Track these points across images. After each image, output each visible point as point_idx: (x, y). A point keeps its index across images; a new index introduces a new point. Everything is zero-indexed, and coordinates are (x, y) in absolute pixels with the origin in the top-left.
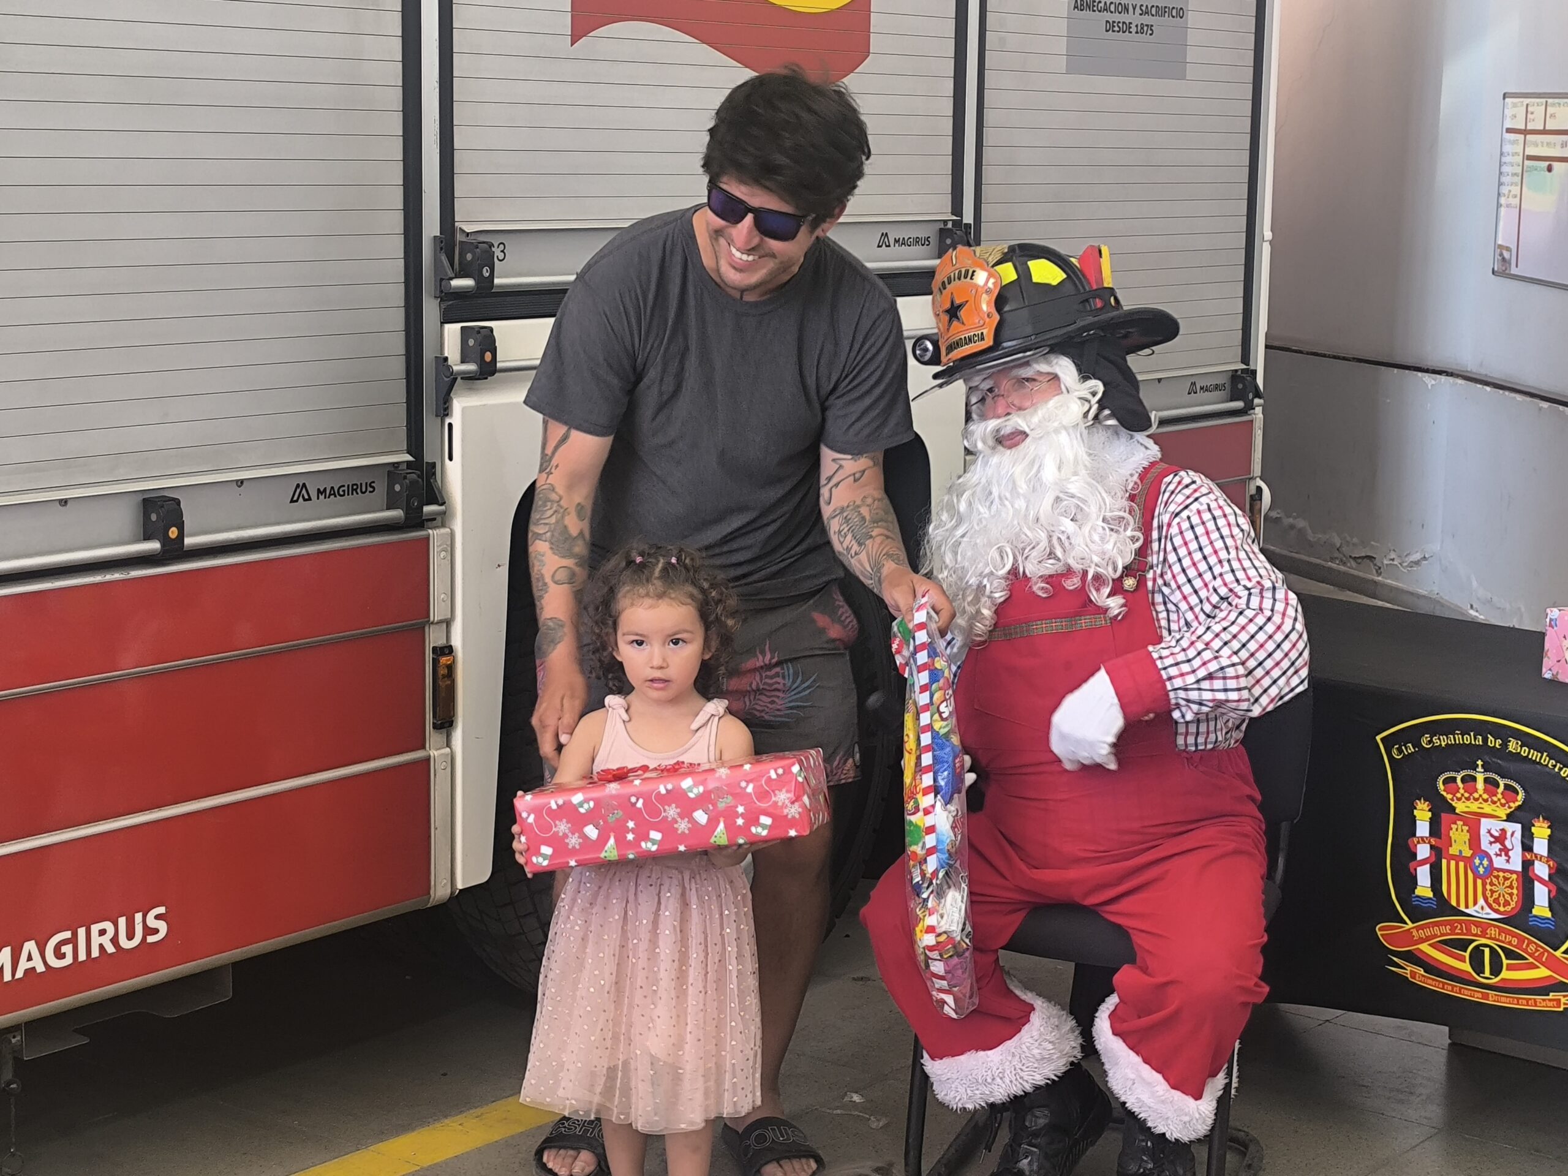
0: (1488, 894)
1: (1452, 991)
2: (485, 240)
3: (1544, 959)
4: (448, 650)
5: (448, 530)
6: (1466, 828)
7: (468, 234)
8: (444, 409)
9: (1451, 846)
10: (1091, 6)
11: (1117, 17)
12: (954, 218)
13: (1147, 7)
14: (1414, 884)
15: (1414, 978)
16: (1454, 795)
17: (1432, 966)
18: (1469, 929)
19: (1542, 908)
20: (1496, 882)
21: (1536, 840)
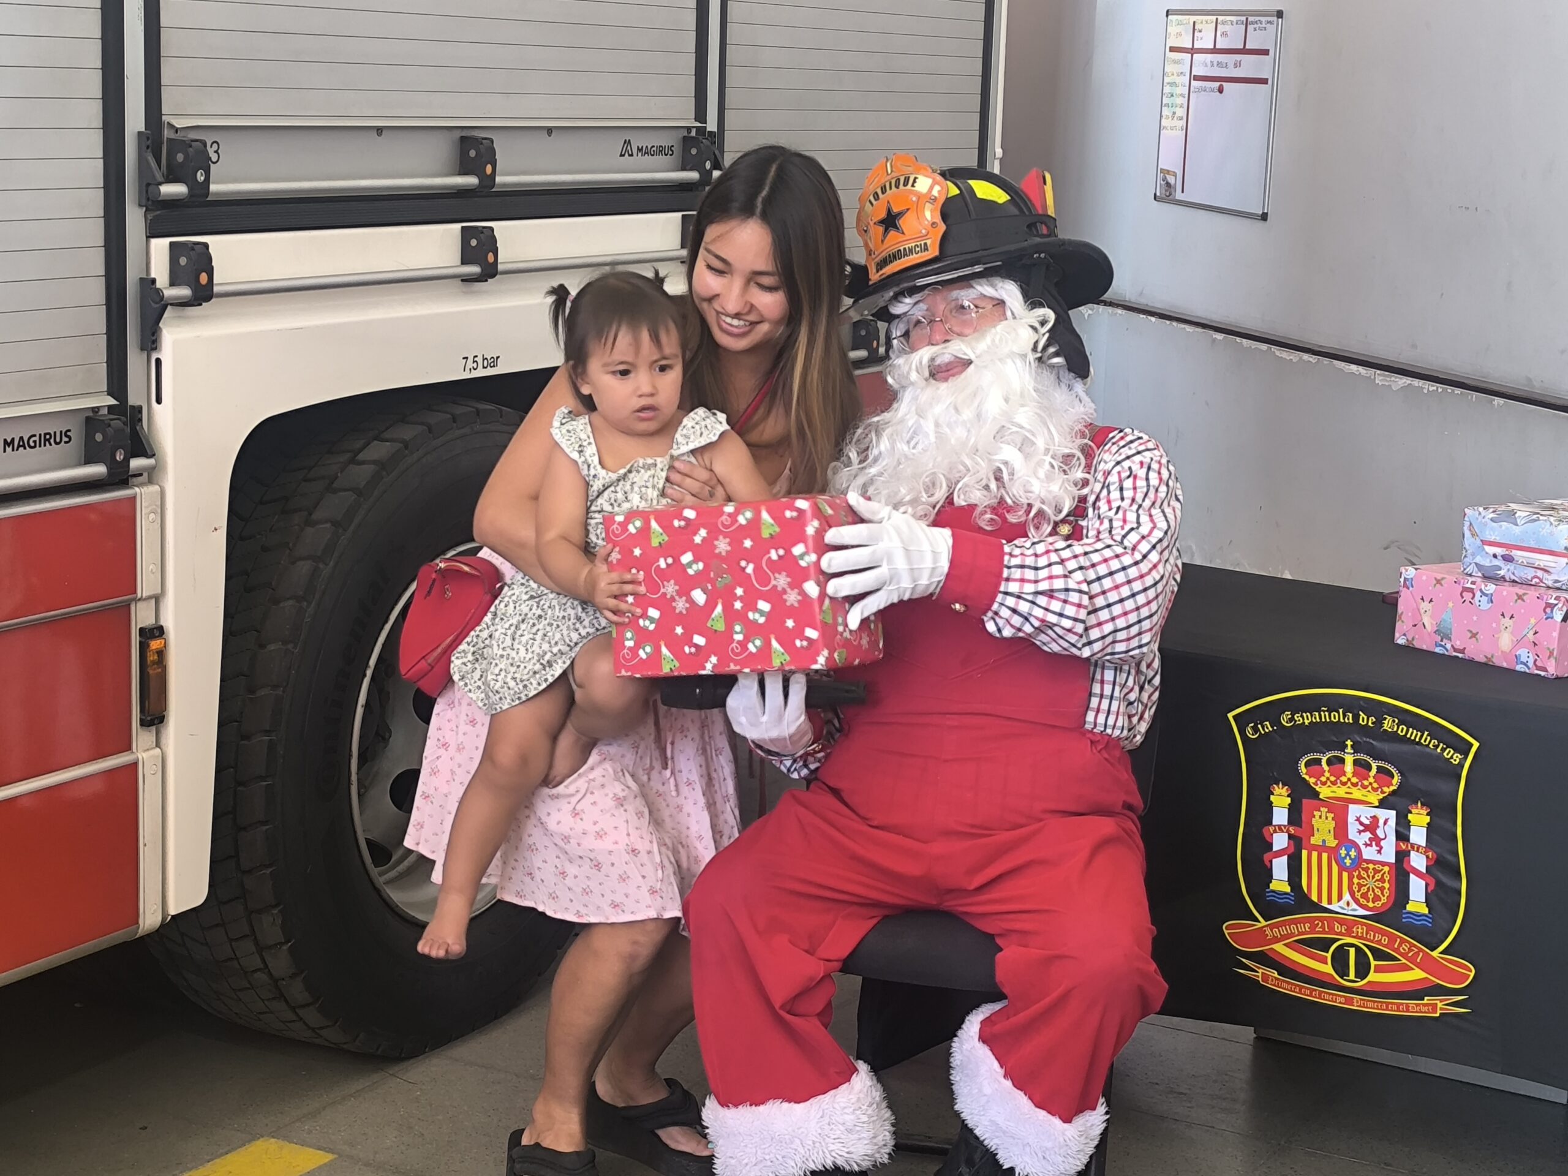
0: (1355, 888)
1: (1311, 995)
2: (198, 138)
3: (1418, 960)
4: (157, 631)
5: (156, 488)
6: (1330, 816)
7: (177, 130)
8: (151, 341)
9: (1313, 835)
12: (698, 124)
14: (1268, 875)
15: (1266, 981)
16: (1319, 778)
17: (1287, 967)
18: (1332, 927)
19: (1417, 904)
20: (1365, 875)
21: (1412, 827)
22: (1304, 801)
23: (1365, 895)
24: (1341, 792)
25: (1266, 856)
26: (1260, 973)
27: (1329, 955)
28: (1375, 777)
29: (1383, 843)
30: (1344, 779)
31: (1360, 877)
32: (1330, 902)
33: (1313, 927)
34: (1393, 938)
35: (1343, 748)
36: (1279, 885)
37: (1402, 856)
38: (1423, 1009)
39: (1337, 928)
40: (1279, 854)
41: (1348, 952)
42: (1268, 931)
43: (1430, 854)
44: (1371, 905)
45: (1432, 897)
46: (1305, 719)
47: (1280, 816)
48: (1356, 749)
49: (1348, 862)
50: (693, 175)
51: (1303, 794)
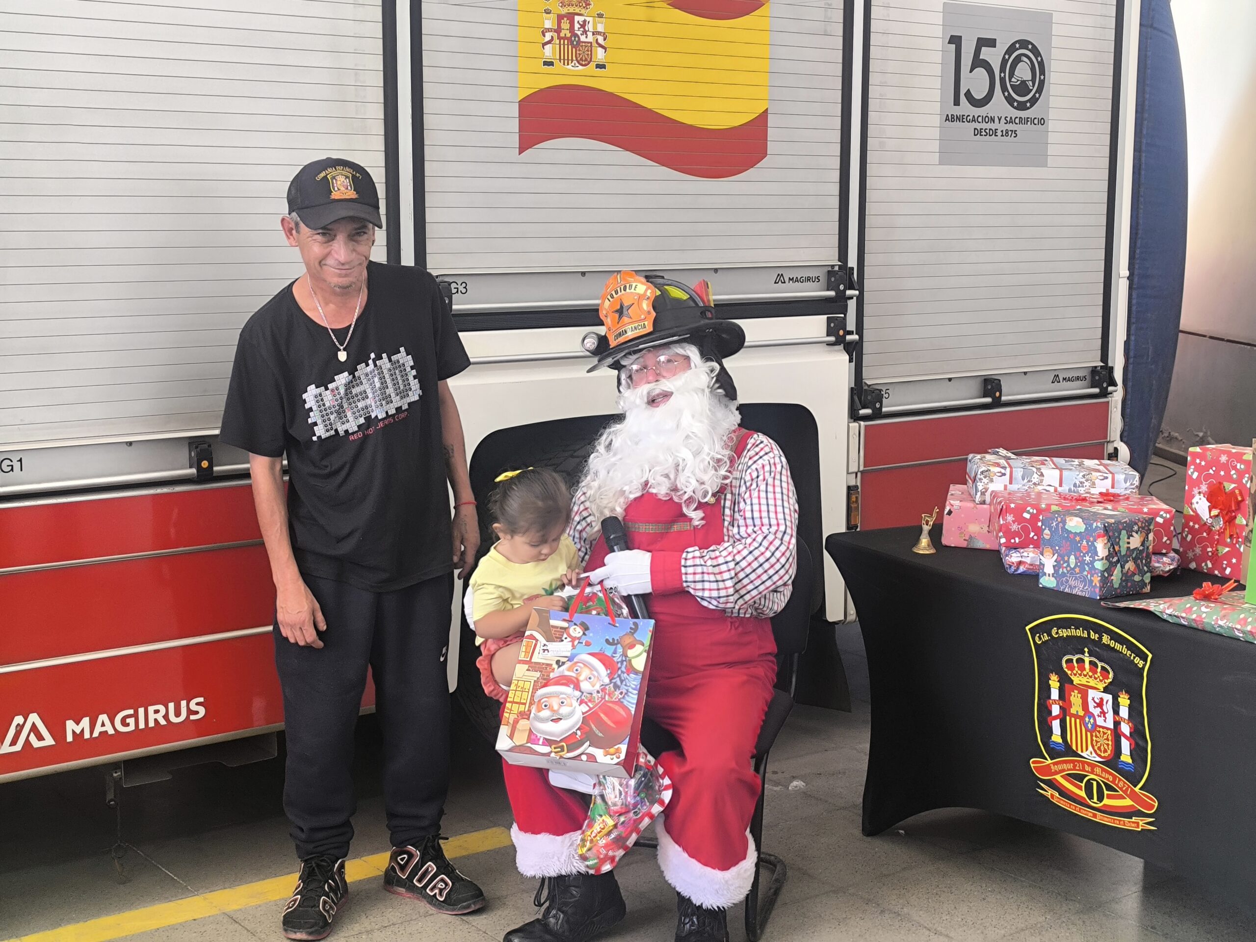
0: (1094, 743)
1: (1076, 811)
2: (447, 280)
3: (1128, 793)
6: (1079, 695)
9: (1072, 707)
10: (960, 118)
11: (984, 126)
12: (840, 263)
13: (1011, 118)
14: (1051, 733)
15: (1053, 798)
16: (1072, 671)
17: (1062, 791)
18: (1084, 767)
19: (1126, 757)
20: (1099, 736)
21: (1121, 707)
22: (1066, 685)
23: (1099, 748)
24: (1083, 681)
25: (1049, 719)
26: (1049, 793)
27: (1083, 785)
28: (1100, 673)
29: (1107, 715)
30: (1085, 673)
31: (1096, 737)
32: (1082, 752)
33: (1075, 766)
34: (1115, 777)
35: (1083, 653)
36: (1056, 737)
37: (1117, 724)
38: (1133, 825)
39: (1087, 768)
40: (1055, 718)
41: (1092, 783)
42: (1052, 767)
43: (1130, 724)
44: (1103, 755)
45: (1134, 752)
46: (1064, 633)
47: (1055, 694)
48: (1090, 655)
49: (1090, 726)
50: (832, 293)
51: (1065, 681)
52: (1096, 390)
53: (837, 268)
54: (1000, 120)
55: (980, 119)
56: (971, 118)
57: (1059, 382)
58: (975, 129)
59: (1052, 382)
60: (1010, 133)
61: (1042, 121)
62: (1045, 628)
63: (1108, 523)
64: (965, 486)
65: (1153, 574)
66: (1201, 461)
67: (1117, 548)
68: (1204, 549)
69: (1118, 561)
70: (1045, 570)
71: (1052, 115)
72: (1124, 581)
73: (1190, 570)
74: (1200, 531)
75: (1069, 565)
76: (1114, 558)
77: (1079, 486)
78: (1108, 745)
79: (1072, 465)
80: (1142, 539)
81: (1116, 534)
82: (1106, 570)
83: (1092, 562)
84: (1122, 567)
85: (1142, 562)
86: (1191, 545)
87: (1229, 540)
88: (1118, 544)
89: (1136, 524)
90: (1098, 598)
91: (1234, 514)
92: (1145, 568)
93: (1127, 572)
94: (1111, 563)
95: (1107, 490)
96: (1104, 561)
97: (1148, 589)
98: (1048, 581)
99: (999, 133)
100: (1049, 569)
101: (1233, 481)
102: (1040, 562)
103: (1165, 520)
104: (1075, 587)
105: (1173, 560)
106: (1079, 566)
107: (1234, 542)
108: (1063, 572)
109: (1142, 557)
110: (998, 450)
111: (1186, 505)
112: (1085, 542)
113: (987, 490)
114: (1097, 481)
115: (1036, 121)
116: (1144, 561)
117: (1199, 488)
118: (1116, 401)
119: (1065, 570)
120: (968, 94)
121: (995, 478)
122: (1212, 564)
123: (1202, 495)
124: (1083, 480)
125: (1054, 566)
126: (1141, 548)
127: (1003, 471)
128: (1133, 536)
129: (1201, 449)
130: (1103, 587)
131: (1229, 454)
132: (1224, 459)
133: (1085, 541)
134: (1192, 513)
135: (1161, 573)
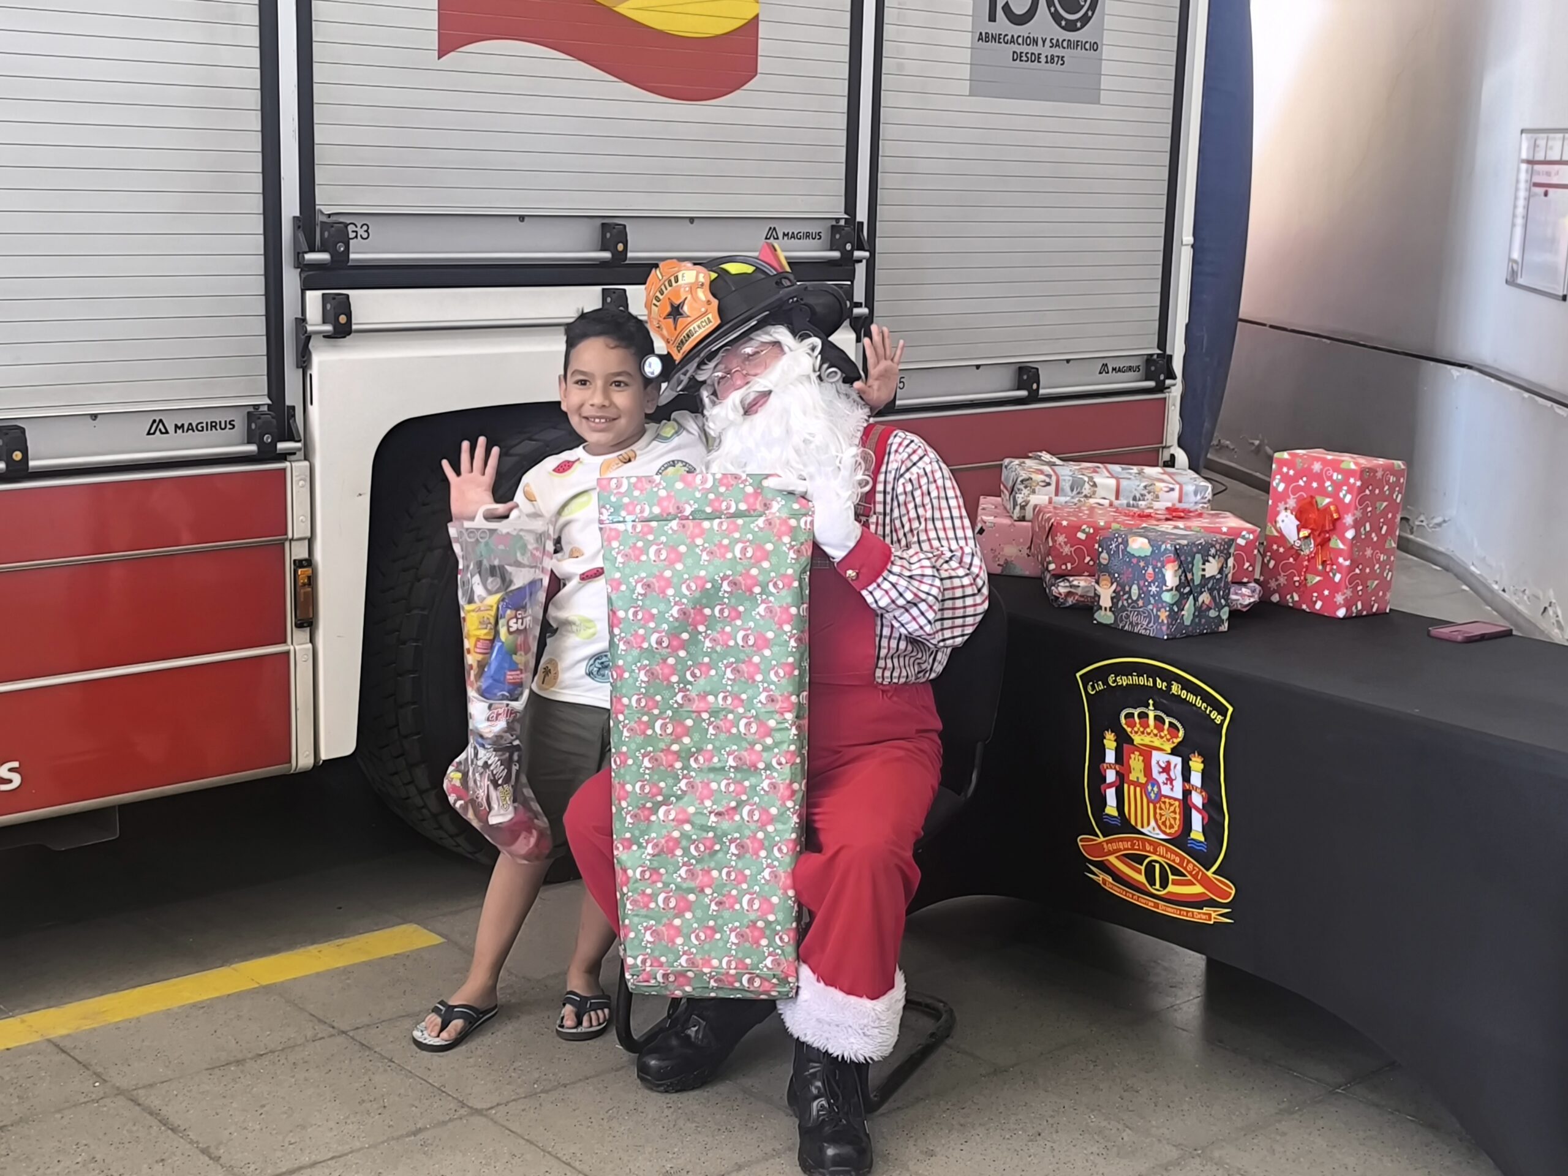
0: (1158, 816)
1: (1133, 898)
2: (341, 221)
3: (1199, 877)
4: (310, 563)
5: (308, 463)
7: (329, 216)
8: (304, 361)
9: (1131, 773)
10: (997, 38)
11: (1025, 49)
12: (846, 216)
13: (1058, 40)
14: (1104, 803)
15: (1105, 884)
16: (1133, 728)
17: (1118, 875)
18: (1144, 846)
19: (1197, 833)
20: (1163, 807)
21: (1192, 773)
22: (1125, 745)
23: (1164, 823)
24: (1147, 740)
25: (1102, 787)
26: (1101, 877)
27: (1143, 868)
28: (1168, 730)
29: (1174, 783)
30: (1149, 730)
31: (1161, 809)
32: (1142, 827)
33: (1133, 845)
34: (1182, 859)
35: (1147, 706)
36: (1111, 809)
37: (1187, 793)
38: (1204, 917)
39: (1148, 847)
40: (1110, 786)
41: (1154, 866)
42: (1105, 846)
43: (1204, 794)
44: (1168, 831)
45: (1206, 828)
46: (1123, 681)
47: (1110, 757)
48: (1156, 709)
49: (1153, 796)
50: (836, 254)
51: (1123, 740)
52: (1151, 384)
53: (842, 223)
54: (1044, 42)
55: (1020, 40)
56: (1009, 37)
57: (1108, 373)
58: (1014, 52)
59: (1100, 373)
60: (1056, 59)
61: (1095, 47)
62: (1101, 674)
63: (1179, 544)
64: (999, 499)
65: (1232, 609)
66: (1289, 469)
67: (1189, 576)
68: (1290, 578)
69: (1190, 592)
70: (1101, 603)
71: (1107, 38)
72: (1197, 616)
73: (1272, 603)
74: (1285, 556)
75: (1130, 597)
76: (1187, 588)
77: (1140, 500)
78: (1175, 819)
79: (1131, 474)
80: (1220, 565)
81: (1189, 559)
82: (1175, 603)
83: (1159, 594)
84: (1196, 600)
85: (1219, 594)
86: (1274, 574)
87: (1320, 567)
88: (1191, 571)
89: (1213, 546)
90: (1165, 637)
91: (1327, 535)
92: (1223, 601)
93: (1201, 606)
94: (1182, 594)
95: (1174, 505)
96: (1174, 592)
97: (1225, 627)
98: (1104, 617)
99: (1043, 59)
100: (1106, 602)
101: (1327, 495)
102: (1095, 594)
103: (1249, 543)
104: (1137, 624)
105: (1253, 591)
106: (1142, 598)
107: (1328, 570)
108: (1123, 605)
109: (1220, 587)
110: (1039, 454)
111: (1269, 524)
112: (1150, 570)
113: (1027, 503)
114: (1161, 494)
115: (1087, 46)
116: (1221, 593)
117: (1286, 503)
118: (1175, 397)
119: (1125, 603)
120: (1006, 8)
121: (1037, 489)
122: (1299, 596)
123: (1289, 511)
124: (1145, 492)
125: (1112, 598)
126: (1219, 576)
127: (1048, 480)
128: (1208, 561)
129: (1289, 454)
130: (1171, 624)
131: (1325, 462)
132: (1317, 467)
133: (1150, 567)
134: (1276, 534)
135: (1239, 607)
